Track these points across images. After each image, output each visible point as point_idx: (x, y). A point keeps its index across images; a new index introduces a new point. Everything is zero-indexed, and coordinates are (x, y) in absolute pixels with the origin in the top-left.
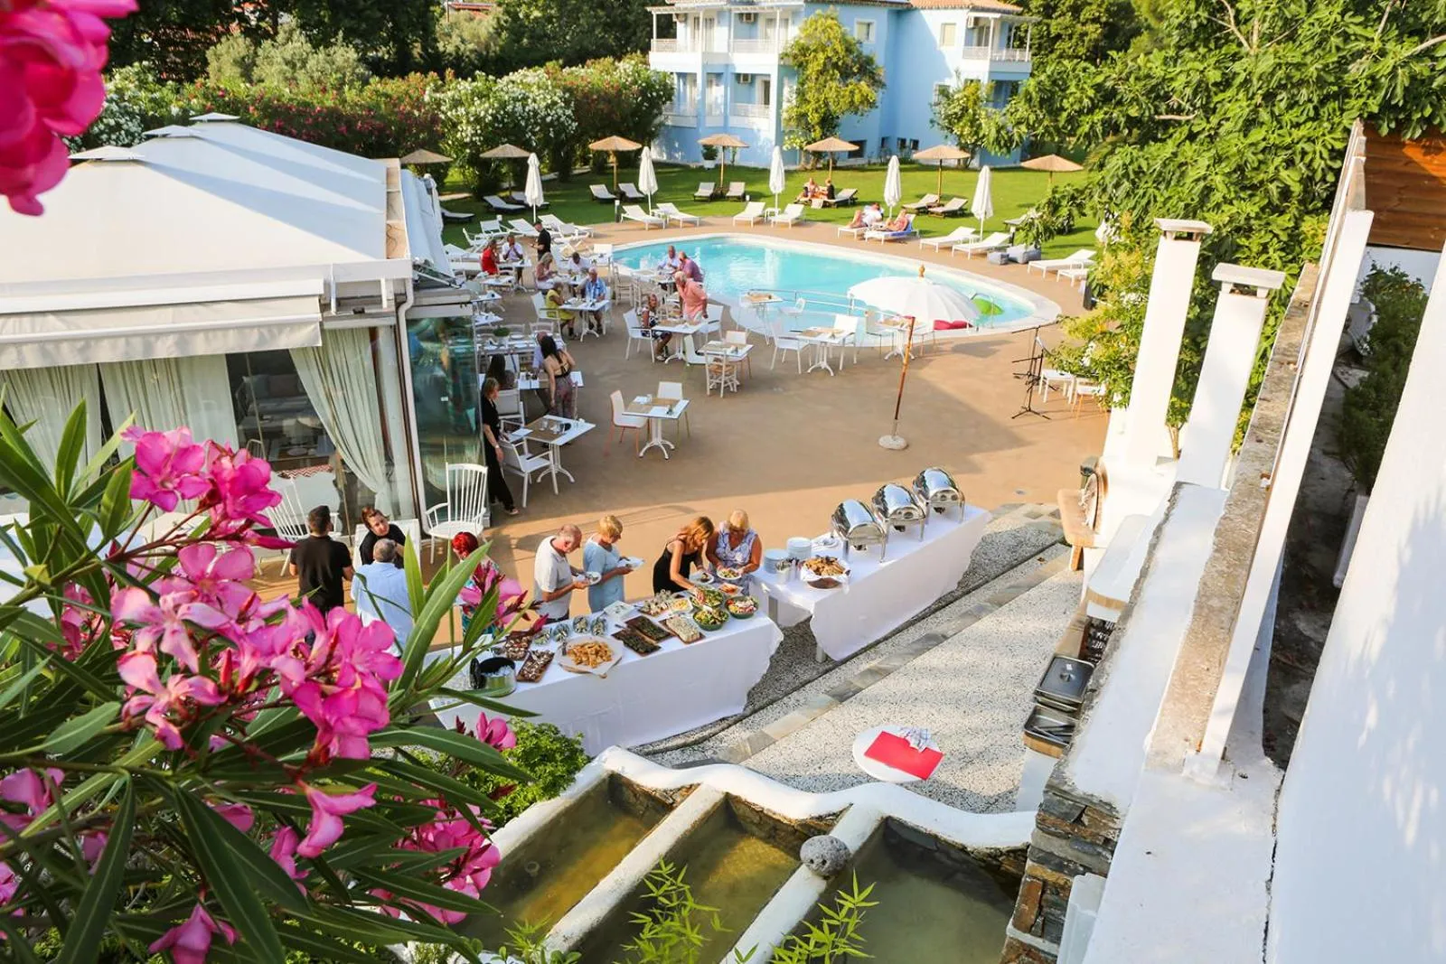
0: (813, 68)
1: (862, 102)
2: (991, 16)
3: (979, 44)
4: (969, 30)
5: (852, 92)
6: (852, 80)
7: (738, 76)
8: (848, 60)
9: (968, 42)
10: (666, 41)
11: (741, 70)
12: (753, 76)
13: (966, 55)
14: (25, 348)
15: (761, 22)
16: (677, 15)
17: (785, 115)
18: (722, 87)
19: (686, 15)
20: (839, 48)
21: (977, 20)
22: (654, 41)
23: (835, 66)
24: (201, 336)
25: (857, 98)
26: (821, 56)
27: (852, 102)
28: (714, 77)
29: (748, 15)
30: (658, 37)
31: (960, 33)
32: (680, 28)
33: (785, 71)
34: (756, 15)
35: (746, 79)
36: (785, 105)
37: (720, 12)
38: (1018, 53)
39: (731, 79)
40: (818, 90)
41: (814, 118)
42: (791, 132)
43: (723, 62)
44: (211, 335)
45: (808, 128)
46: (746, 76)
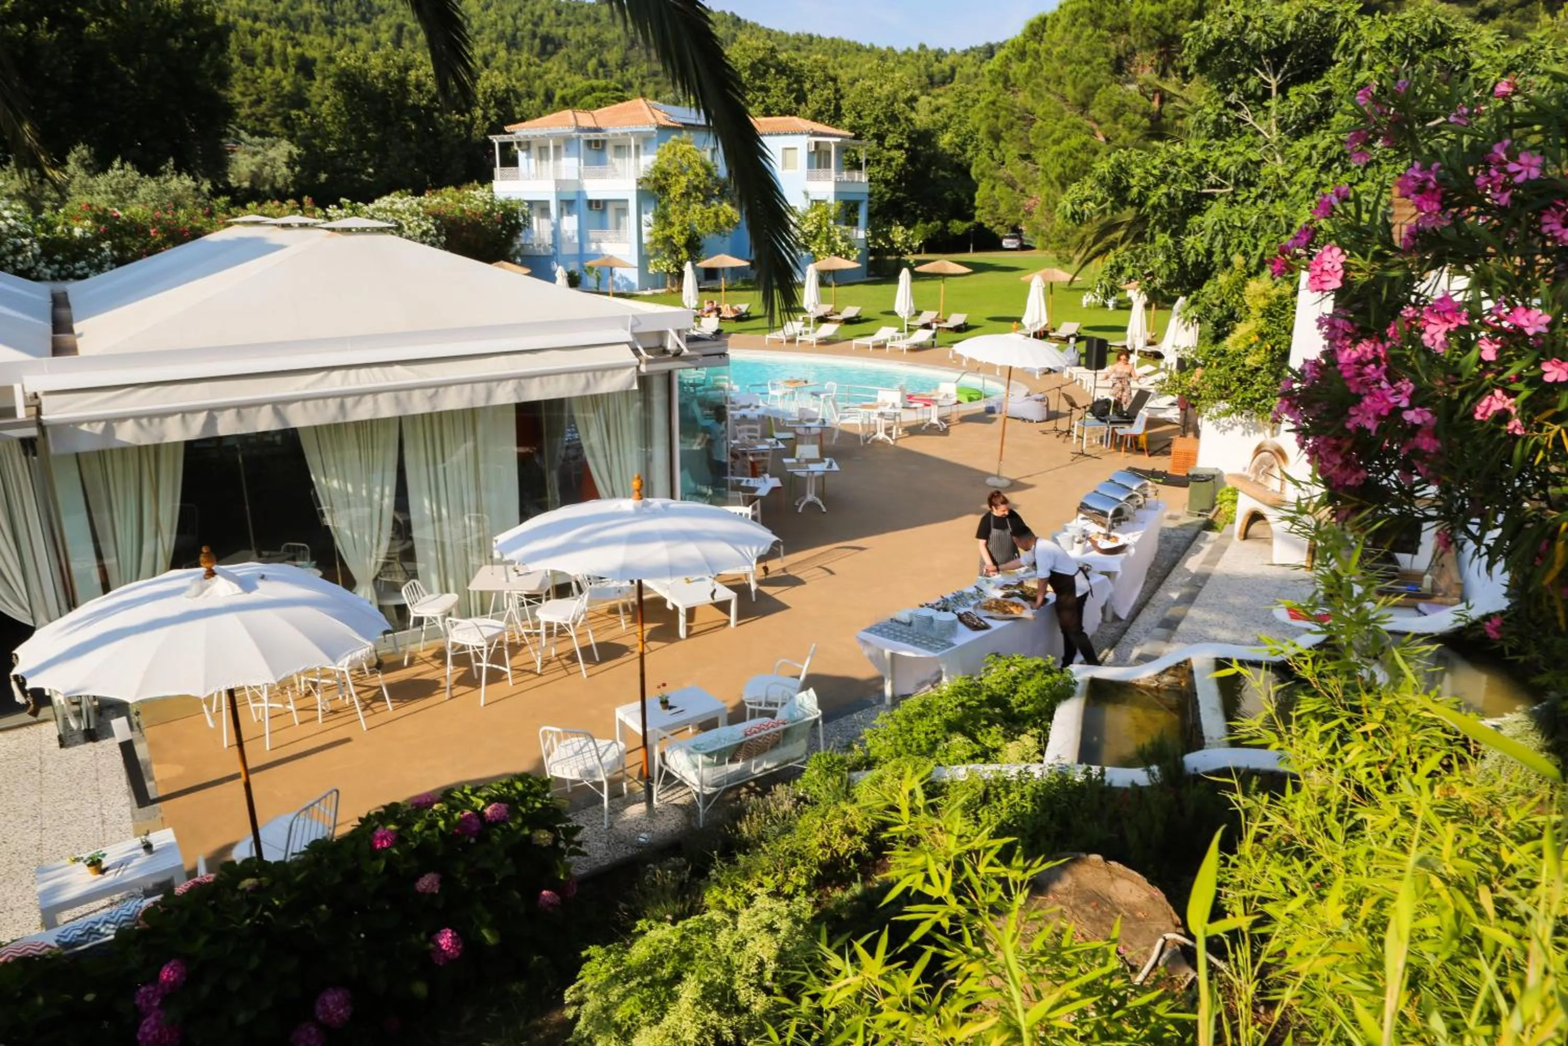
0: (676, 191)
1: (727, 224)
2: (831, 140)
3: (819, 167)
4: (810, 154)
5: (717, 215)
6: (714, 202)
7: (590, 202)
8: (709, 182)
9: (810, 166)
10: (508, 170)
11: (591, 196)
12: (605, 202)
13: (810, 178)
14: (380, 397)
15: (610, 149)
16: (519, 144)
17: (645, 239)
18: (575, 217)
19: (528, 143)
20: (701, 171)
21: (817, 144)
22: (498, 170)
23: (697, 188)
24: (537, 380)
25: (722, 219)
26: (684, 180)
27: (717, 225)
28: (567, 205)
29: (597, 142)
30: (502, 165)
31: (802, 157)
32: (522, 156)
33: (643, 196)
34: (604, 142)
35: (598, 206)
36: (645, 230)
37: (568, 140)
38: (856, 174)
39: (584, 207)
40: (682, 213)
41: (680, 240)
42: (657, 254)
43: (574, 189)
44: (545, 379)
45: (675, 251)
46: (597, 202)
